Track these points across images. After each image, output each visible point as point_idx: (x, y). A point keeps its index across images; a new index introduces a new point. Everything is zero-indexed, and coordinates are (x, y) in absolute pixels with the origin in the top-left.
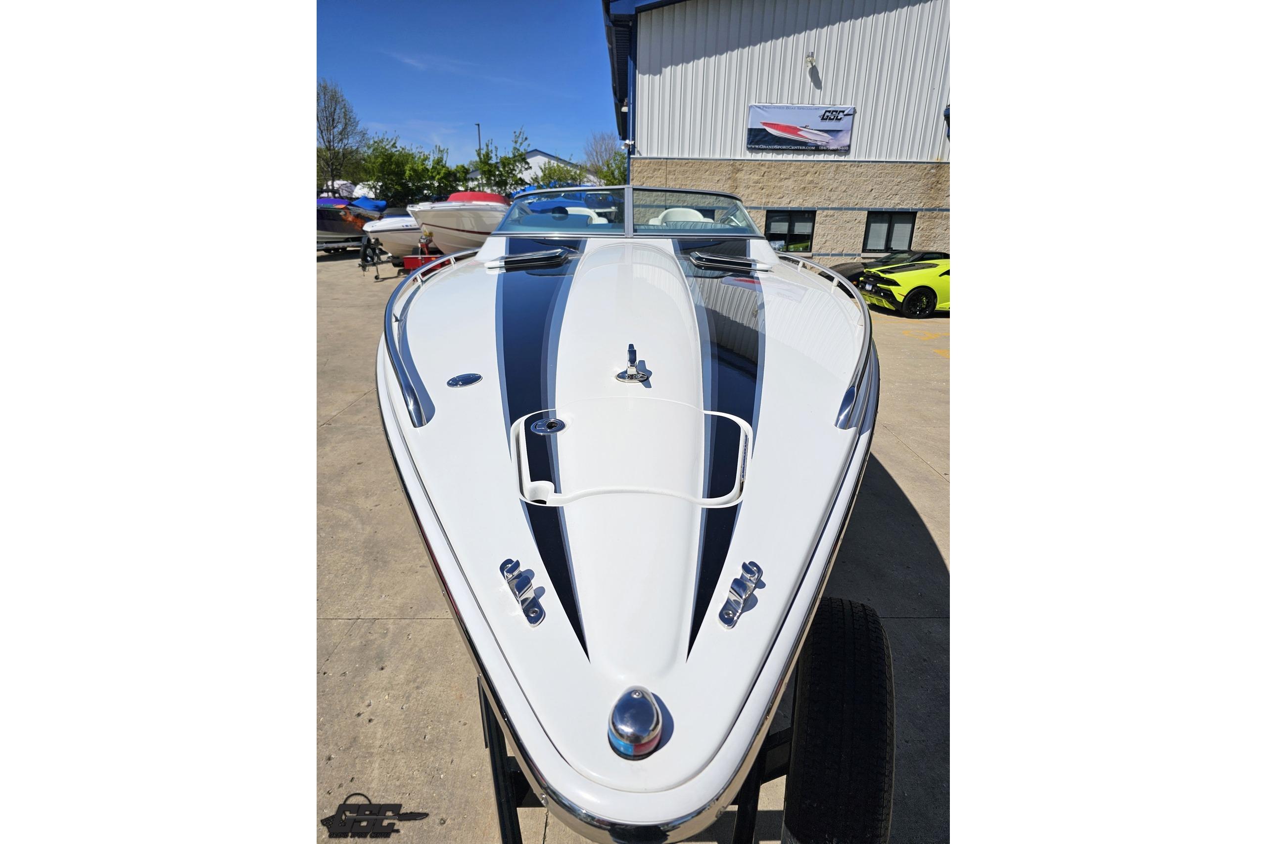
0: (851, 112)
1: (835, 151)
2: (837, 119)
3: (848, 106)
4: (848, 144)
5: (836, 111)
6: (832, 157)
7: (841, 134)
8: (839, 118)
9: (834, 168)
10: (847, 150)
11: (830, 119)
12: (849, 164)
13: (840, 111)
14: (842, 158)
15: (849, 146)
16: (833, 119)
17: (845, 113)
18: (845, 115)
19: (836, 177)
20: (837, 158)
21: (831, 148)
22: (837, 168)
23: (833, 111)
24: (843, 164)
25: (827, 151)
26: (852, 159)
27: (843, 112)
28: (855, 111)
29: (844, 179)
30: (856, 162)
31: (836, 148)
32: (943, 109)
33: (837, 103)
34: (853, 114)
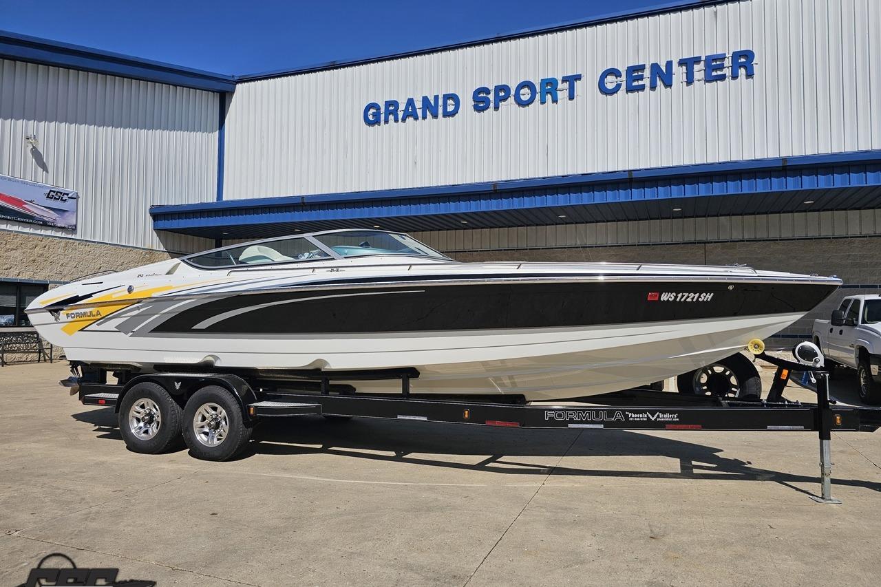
0: (75, 196)
1: (62, 228)
2: (61, 200)
3: (71, 190)
4: (75, 223)
5: (61, 193)
6: (59, 234)
7: (67, 214)
8: (64, 199)
9: (63, 244)
10: (73, 229)
11: (55, 198)
12: (77, 242)
13: (64, 194)
14: (70, 236)
15: (76, 226)
16: (58, 199)
17: (69, 196)
18: (69, 198)
19: (66, 253)
20: (64, 235)
21: (59, 225)
22: (66, 244)
23: (58, 192)
24: (71, 241)
25: (53, 227)
26: (78, 237)
27: (67, 194)
28: (77, 195)
29: (74, 255)
30: (83, 240)
31: (63, 225)
32: (148, 207)
33: (60, 185)
34: (76, 198)
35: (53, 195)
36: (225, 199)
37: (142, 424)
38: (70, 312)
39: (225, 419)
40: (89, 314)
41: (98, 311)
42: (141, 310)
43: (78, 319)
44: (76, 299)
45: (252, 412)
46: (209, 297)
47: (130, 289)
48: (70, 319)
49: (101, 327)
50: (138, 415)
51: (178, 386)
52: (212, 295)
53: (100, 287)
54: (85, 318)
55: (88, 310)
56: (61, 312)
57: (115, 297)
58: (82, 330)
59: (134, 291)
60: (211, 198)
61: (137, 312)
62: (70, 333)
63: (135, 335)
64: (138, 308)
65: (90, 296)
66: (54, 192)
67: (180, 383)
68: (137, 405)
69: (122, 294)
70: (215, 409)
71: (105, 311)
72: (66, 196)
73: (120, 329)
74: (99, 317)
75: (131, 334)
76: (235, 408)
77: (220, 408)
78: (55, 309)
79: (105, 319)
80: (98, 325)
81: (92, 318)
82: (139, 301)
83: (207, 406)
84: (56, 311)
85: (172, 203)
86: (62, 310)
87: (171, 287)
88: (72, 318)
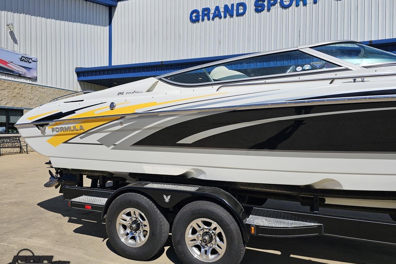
2: (28, 62)
3: (33, 56)
5: (28, 58)
6: (28, 81)
7: (31, 70)
8: (30, 61)
9: (30, 87)
10: (35, 79)
11: (25, 61)
12: (38, 86)
13: (30, 59)
14: (34, 83)
15: (37, 77)
16: (27, 62)
17: (33, 60)
18: (33, 61)
19: (32, 92)
20: (30, 82)
21: (28, 76)
22: (32, 87)
23: (26, 58)
24: (35, 86)
25: (25, 77)
26: (39, 84)
27: (32, 59)
28: (37, 60)
29: (36, 94)
30: (41, 85)
31: (30, 77)
32: (75, 69)
33: (27, 53)
34: (36, 61)
35: (24, 59)
36: (113, 64)
37: (128, 231)
38: (55, 127)
39: (220, 235)
40: (72, 129)
41: (81, 126)
42: (124, 125)
43: (62, 133)
44: (60, 115)
45: (253, 232)
46: (199, 113)
47: (112, 106)
48: (55, 133)
49: (85, 140)
50: (124, 223)
51: (167, 199)
52: (201, 111)
53: (82, 105)
54: (68, 132)
55: (72, 125)
56: (47, 127)
57: (97, 114)
58: (66, 142)
59: (116, 108)
60: (106, 64)
61: (119, 127)
62: (55, 144)
63: (116, 147)
64: (121, 123)
65: (73, 112)
66: (24, 57)
67: (169, 197)
68: (124, 214)
69: (105, 110)
70: (209, 224)
71: (87, 126)
72: (30, 60)
73: (102, 142)
74: (82, 131)
75: (113, 146)
76: (233, 225)
77: (214, 224)
78: (41, 123)
79: (87, 133)
80: (81, 138)
81: (75, 132)
82: (122, 117)
83: (199, 221)
84: (42, 125)
85: (86, 67)
86: (47, 124)
87: (155, 104)
88: (57, 132)
